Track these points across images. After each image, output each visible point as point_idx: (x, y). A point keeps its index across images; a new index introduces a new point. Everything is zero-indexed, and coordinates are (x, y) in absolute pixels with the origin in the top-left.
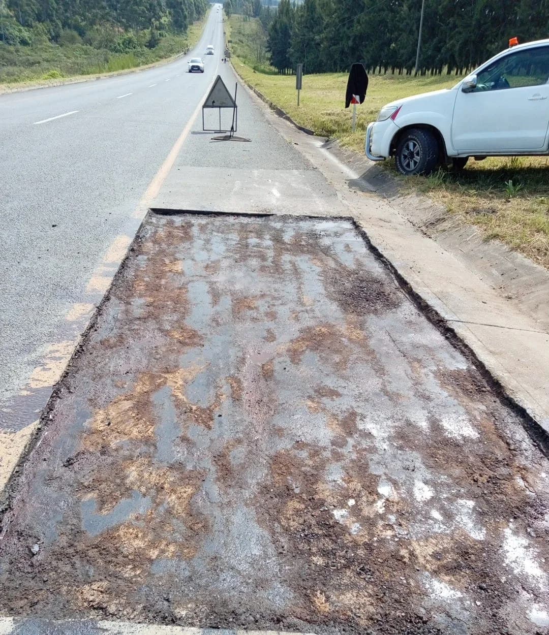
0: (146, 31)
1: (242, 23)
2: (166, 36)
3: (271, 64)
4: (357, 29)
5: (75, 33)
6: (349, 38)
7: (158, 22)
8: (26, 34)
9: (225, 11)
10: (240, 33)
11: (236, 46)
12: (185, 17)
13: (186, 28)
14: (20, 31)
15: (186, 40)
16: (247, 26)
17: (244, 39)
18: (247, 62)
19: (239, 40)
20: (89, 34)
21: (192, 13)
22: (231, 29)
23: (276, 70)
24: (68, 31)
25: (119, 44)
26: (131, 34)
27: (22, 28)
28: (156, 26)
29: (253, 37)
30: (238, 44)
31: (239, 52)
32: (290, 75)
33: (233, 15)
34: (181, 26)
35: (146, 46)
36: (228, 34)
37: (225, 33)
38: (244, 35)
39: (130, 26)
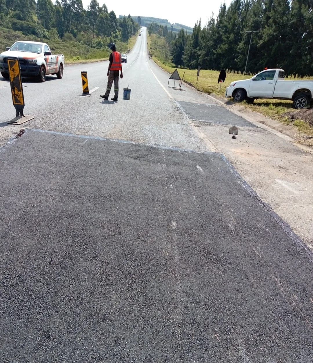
0: (108, 38)
1: (157, 39)
2: (117, 42)
3: (172, 62)
4: (219, 51)
5: (72, 35)
6: (214, 54)
7: (114, 34)
8: (46, 33)
9: (148, 32)
10: (155, 44)
11: (154, 50)
12: (128, 33)
13: (128, 39)
14: (44, 31)
15: (128, 45)
16: (159, 40)
17: (157, 47)
18: (160, 60)
19: (155, 48)
20: (79, 36)
21: (131, 31)
22: (151, 41)
23: (175, 65)
24: (68, 34)
25: (94, 43)
26: (100, 39)
27: (45, 29)
28: (113, 36)
29: (163, 47)
30: (155, 50)
31: (155, 54)
32: (181, 68)
33: (152, 34)
34: (125, 37)
35: (107, 46)
36: (149, 44)
37: (147, 43)
38: (157, 45)
39: (100, 35)
